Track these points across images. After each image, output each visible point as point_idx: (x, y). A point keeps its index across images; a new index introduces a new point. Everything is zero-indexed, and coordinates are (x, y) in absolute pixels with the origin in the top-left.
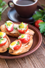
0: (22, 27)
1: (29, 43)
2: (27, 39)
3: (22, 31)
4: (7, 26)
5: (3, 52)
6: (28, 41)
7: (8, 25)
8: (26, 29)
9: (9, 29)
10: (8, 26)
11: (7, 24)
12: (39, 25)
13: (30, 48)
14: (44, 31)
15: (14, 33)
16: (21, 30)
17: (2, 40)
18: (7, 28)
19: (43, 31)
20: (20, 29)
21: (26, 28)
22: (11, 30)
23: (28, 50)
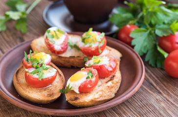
0: (90, 40)
1: (114, 76)
2: (111, 66)
3: (93, 50)
4: (50, 39)
5: (50, 99)
6: (111, 72)
7: (53, 37)
8: (101, 45)
9: (57, 47)
10: (54, 39)
11: (50, 34)
12: (131, 35)
13: (117, 89)
14: (145, 52)
15: (71, 57)
16: (90, 46)
17: (46, 69)
18: (50, 43)
19: (141, 50)
20: (87, 46)
21: (100, 42)
22: (62, 48)
23: (113, 95)
